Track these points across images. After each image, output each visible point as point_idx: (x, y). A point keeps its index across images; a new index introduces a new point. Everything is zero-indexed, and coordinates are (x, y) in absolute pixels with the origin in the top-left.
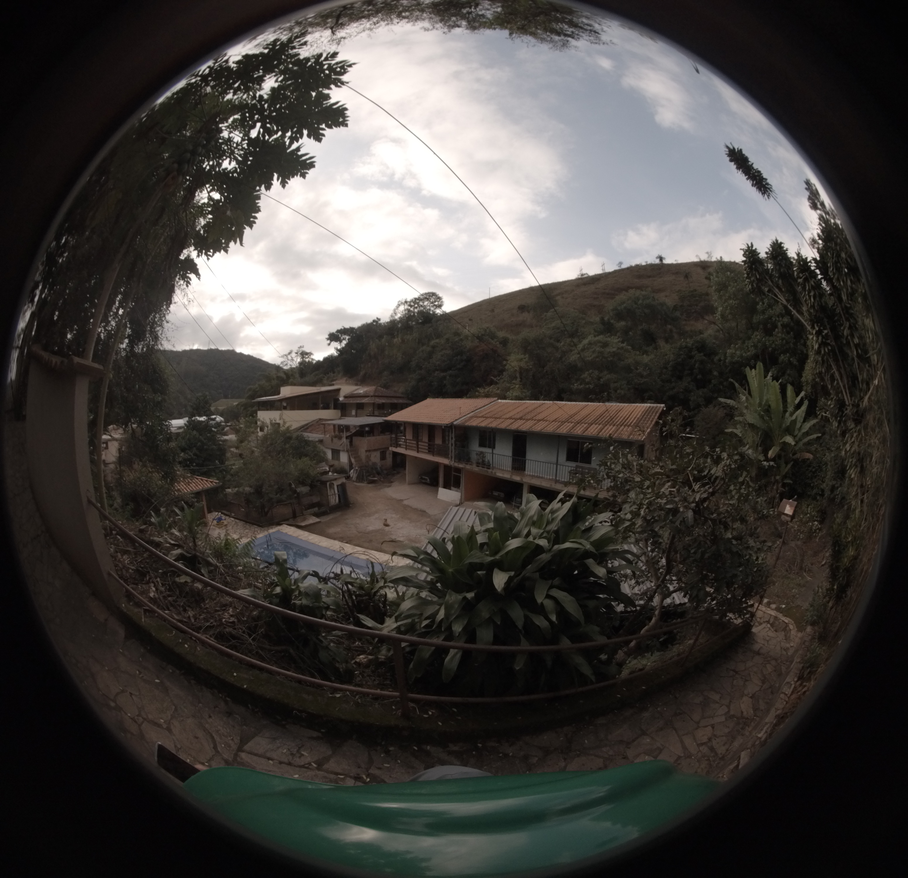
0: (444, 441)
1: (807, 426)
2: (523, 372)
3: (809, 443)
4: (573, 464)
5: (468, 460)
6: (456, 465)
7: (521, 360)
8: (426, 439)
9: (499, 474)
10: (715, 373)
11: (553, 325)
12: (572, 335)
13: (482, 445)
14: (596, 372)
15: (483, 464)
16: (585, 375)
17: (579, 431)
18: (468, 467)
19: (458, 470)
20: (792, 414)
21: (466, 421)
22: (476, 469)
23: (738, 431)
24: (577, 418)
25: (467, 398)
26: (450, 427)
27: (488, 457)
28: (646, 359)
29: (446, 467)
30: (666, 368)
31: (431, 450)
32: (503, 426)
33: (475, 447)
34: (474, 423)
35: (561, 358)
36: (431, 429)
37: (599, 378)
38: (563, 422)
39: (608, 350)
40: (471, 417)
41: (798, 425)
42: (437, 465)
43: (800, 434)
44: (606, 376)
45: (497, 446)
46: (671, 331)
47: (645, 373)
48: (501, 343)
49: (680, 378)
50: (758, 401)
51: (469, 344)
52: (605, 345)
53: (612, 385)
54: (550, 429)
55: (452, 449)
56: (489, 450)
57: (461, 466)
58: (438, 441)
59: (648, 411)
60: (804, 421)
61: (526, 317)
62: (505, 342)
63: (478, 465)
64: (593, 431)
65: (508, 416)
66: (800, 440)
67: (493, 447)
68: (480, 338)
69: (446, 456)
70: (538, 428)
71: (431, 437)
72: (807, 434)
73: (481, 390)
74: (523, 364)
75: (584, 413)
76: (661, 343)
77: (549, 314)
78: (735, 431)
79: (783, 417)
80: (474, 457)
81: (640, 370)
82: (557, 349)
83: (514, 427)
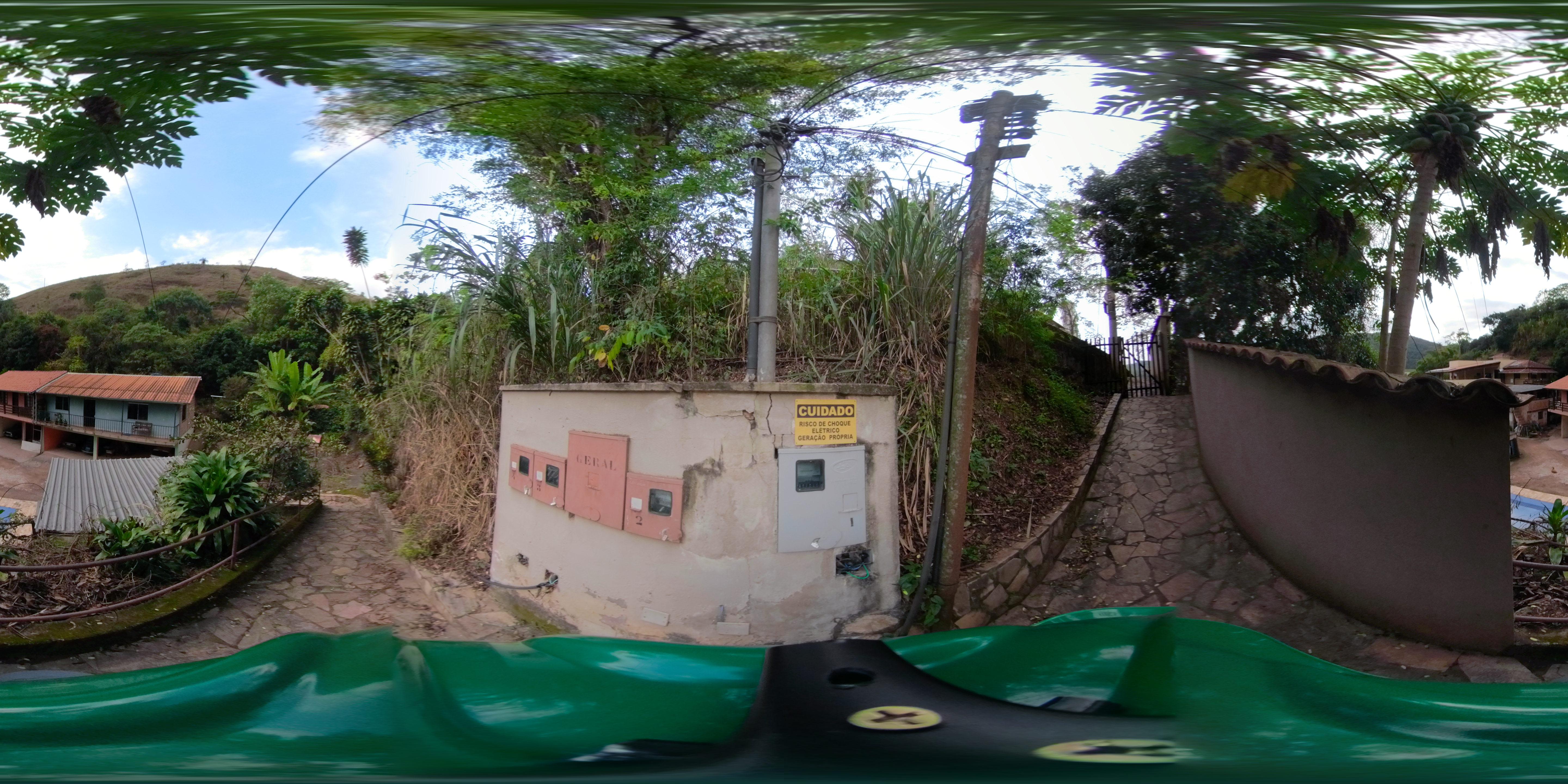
0: (26, 404)
1: (322, 388)
2: (83, 349)
3: (324, 398)
4: (134, 421)
5: (48, 420)
6: (39, 423)
7: (81, 340)
8: (10, 403)
9: (75, 430)
10: (240, 353)
11: (104, 311)
12: (119, 320)
13: (58, 407)
14: (143, 351)
15: (60, 422)
16: (134, 353)
17: (138, 397)
18: (49, 425)
19: (39, 427)
20: (308, 382)
21: (46, 390)
22: (55, 426)
23: (259, 393)
24: (134, 388)
25: (40, 370)
26: (34, 394)
27: (65, 417)
28: (181, 341)
29: (28, 424)
30: (199, 348)
31: (15, 411)
32: (77, 394)
33: (53, 410)
34: (53, 391)
35: (112, 339)
36: (15, 395)
37: (145, 356)
38: (125, 391)
39: (153, 334)
40: (50, 387)
41: (313, 388)
42: (20, 424)
43: (315, 393)
44: (151, 354)
45: (71, 408)
46: (202, 319)
47: (182, 353)
48: (58, 325)
49: (210, 356)
50: (277, 373)
51: (34, 326)
52: (152, 331)
53: (156, 361)
54: (116, 396)
55: (34, 411)
56: (67, 412)
57: (42, 424)
58: (21, 405)
59: (188, 382)
60: (319, 385)
61: (78, 303)
62: (62, 324)
63: (57, 423)
64: (149, 397)
65: (79, 385)
66: (315, 397)
67: (67, 408)
68: (43, 321)
69: (29, 416)
70: (106, 395)
71: (15, 402)
72: (322, 393)
73: (49, 364)
74: (82, 344)
75: (139, 383)
76: (193, 328)
77: (101, 303)
78: (256, 392)
79: (300, 383)
80: (53, 417)
81: (178, 350)
82: (109, 331)
83: (87, 394)
